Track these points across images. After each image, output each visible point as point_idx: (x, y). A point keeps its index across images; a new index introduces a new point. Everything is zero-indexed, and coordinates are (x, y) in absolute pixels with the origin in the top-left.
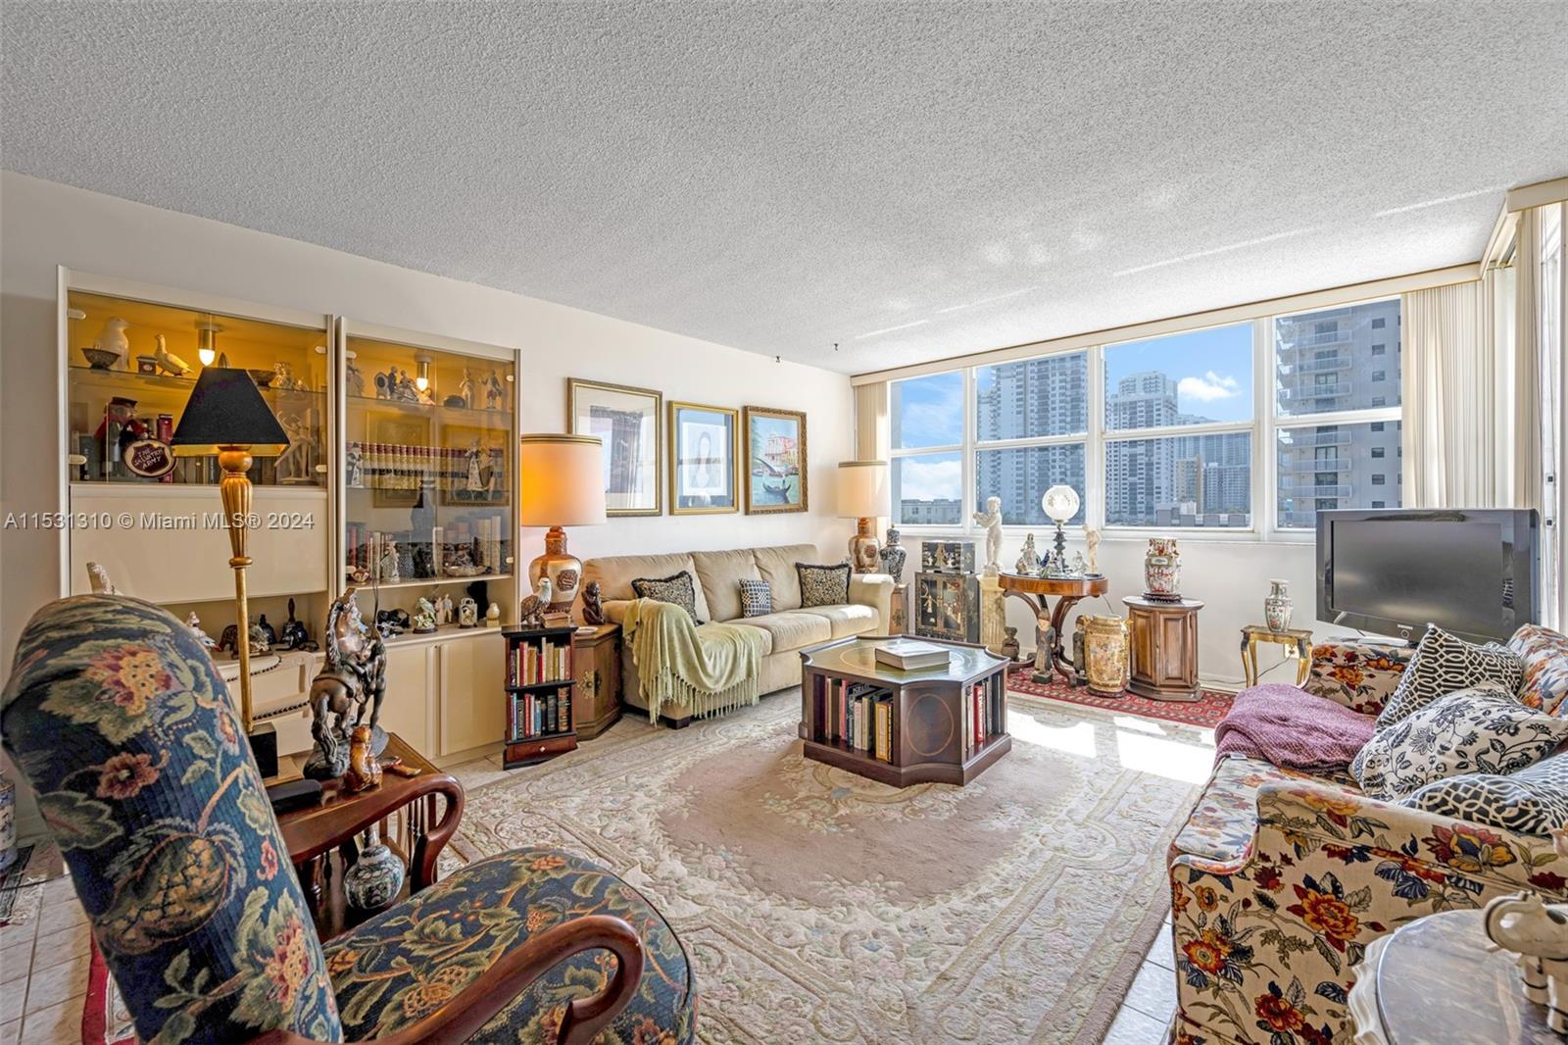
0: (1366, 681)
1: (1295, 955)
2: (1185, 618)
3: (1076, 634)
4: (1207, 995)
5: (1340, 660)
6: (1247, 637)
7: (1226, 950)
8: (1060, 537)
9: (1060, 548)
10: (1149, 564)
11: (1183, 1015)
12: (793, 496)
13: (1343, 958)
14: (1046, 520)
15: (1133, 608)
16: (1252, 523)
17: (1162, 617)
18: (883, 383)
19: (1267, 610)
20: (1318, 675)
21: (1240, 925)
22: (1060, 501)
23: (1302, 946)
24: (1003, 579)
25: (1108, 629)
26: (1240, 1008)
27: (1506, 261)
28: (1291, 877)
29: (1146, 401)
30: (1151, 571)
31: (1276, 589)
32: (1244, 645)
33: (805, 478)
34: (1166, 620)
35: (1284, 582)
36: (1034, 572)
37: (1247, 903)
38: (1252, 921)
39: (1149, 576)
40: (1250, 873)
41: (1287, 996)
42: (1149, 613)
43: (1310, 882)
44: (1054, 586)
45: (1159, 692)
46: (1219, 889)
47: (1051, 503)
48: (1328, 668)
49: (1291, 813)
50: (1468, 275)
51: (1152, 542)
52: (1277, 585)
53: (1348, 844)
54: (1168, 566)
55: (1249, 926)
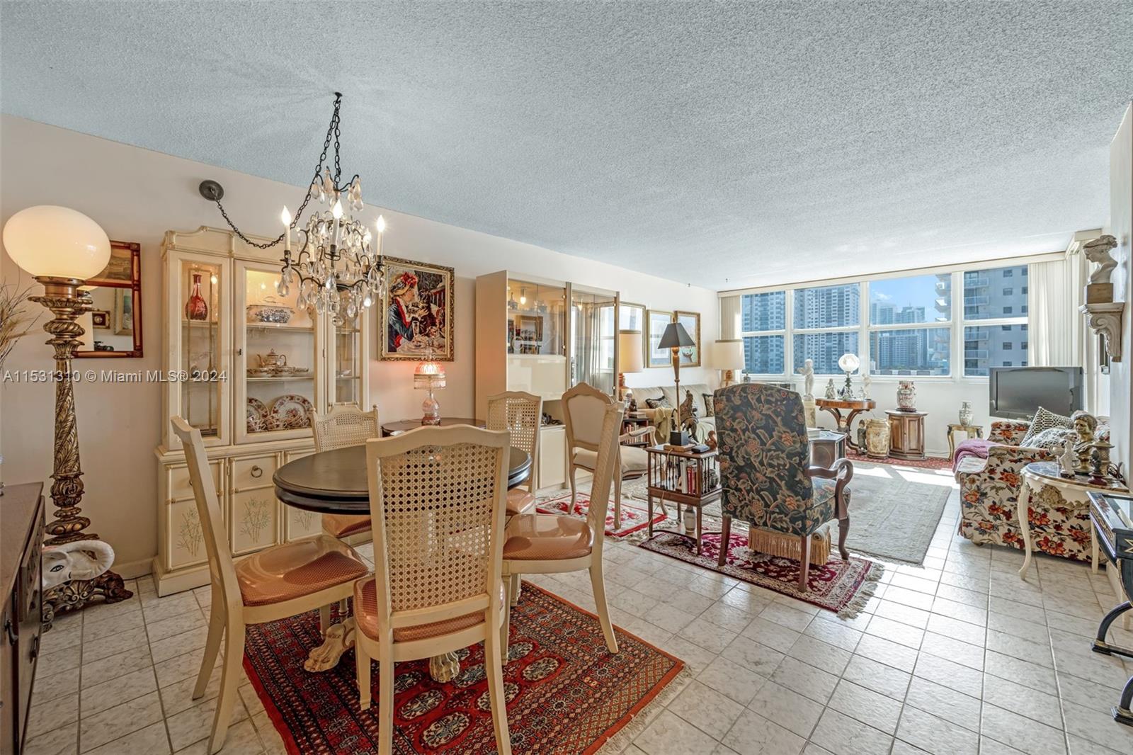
0: (1014, 436)
1: (1000, 492)
2: (919, 420)
3: (859, 430)
4: (972, 510)
5: (1003, 428)
6: (950, 429)
7: (978, 495)
8: (848, 381)
9: (848, 385)
10: (899, 393)
11: (964, 517)
12: (694, 358)
13: (1014, 489)
14: (840, 371)
15: (891, 416)
16: (951, 373)
17: (907, 419)
18: (739, 296)
19: (960, 416)
20: (994, 434)
21: (983, 486)
22: (848, 362)
23: (1002, 488)
24: (818, 402)
25: (881, 425)
26: (983, 511)
27: (1077, 252)
28: (999, 470)
29: (839, 289)
30: (901, 397)
31: (965, 405)
32: (949, 433)
33: (699, 348)
34: (909, 421)
35: (969, 402)
36: (837, 398)
37: (985, 480)
38: (987, 485)
39: (900, 399)
40: (986, 471)
41: (998, 504)
42: (900, 418)
43: (1005, 470)
44: (849, 404)
45: (905, 456)
46: (976, 477)
47: (845, 363)
48: (998, 431)
49: (999, 452)
50: (1060, 257)
51: (901, 383)
52: (966, 404)
53: (1016, 458)
54: (910, 394)
55: (986, 487)
